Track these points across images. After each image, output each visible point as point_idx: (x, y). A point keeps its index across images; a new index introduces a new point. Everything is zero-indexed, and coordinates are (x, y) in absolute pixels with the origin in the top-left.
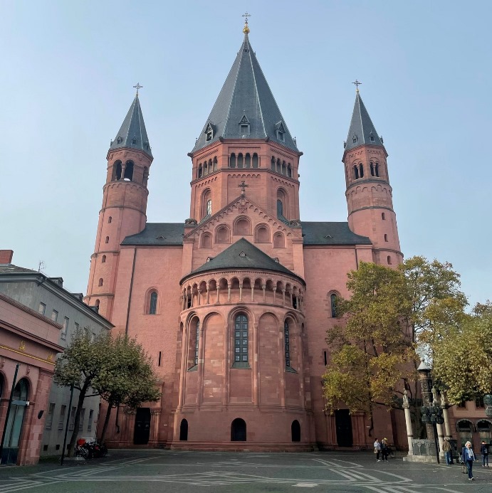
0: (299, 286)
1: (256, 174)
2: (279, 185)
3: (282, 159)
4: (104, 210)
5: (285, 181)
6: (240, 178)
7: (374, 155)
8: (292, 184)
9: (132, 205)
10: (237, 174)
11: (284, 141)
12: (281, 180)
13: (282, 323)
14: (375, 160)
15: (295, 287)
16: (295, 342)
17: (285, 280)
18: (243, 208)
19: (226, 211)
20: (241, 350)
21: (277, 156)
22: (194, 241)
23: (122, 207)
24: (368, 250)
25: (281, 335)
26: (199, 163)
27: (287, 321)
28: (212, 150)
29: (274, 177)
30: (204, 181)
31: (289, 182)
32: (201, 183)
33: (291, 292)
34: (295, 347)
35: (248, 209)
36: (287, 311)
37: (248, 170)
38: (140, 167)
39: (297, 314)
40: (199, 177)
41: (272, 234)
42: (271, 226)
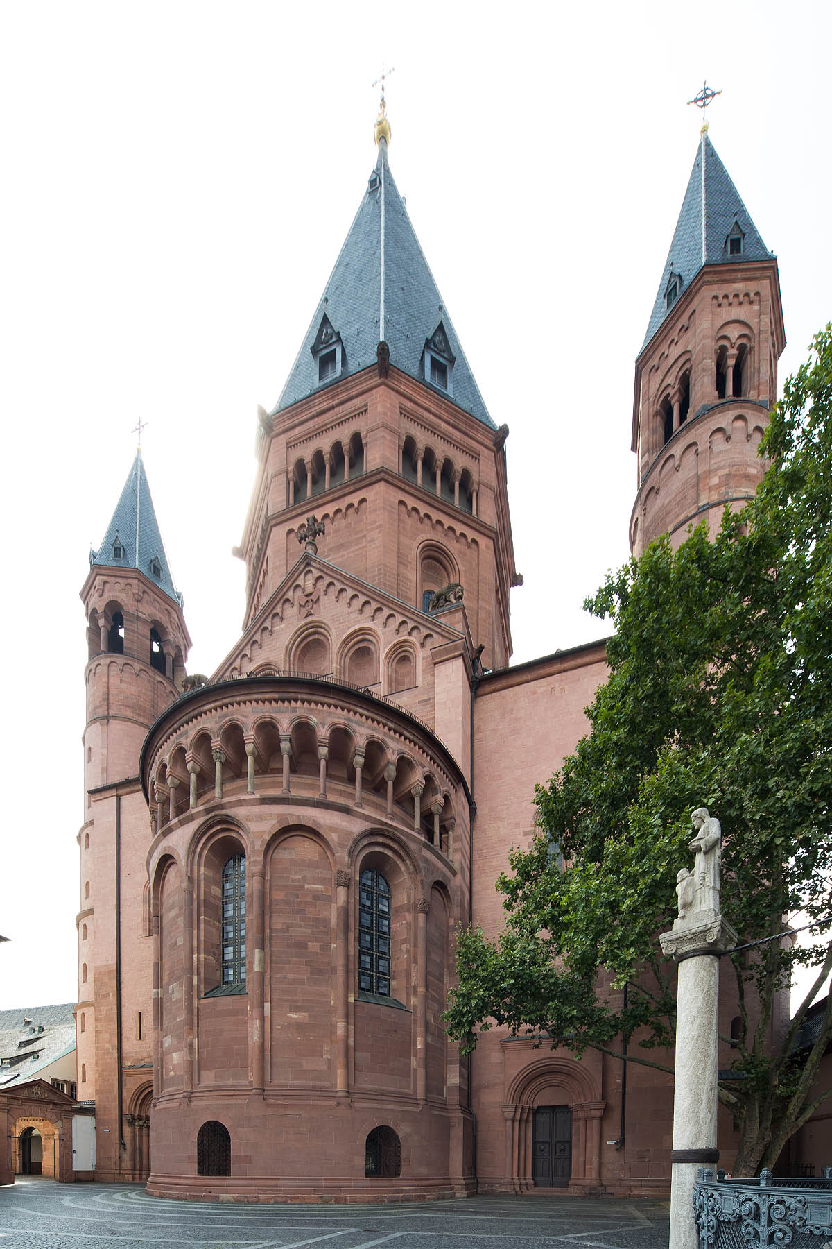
1: (356, 499)
3: (443, 450)
11: (449, 392)
13: (346, 857)
18: (310, 601)
19: (268, 623)
20: (237, 953)
35: (323, 599)
36: (370, 826)
41: (383, 652)
42: (379, 630)
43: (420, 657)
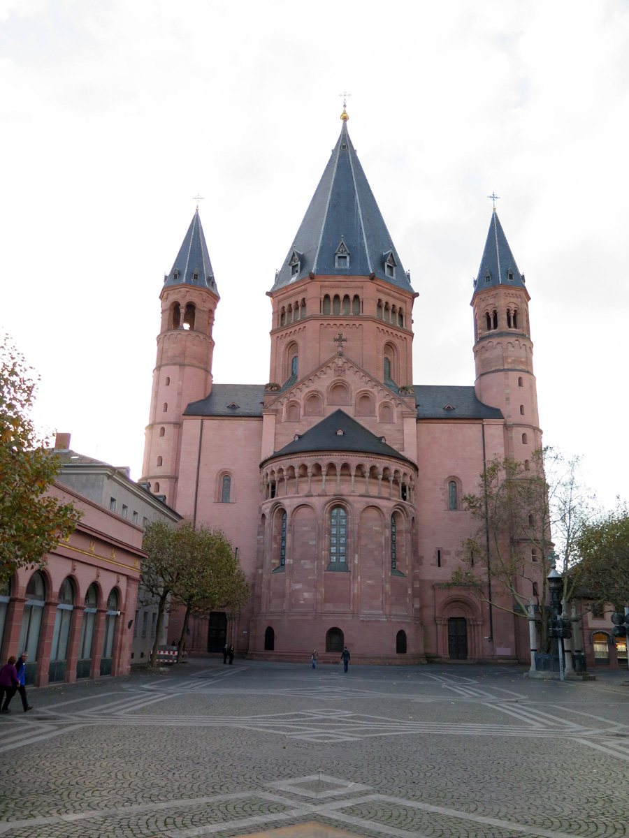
0: (410, 471)
1: (357, 323)
2: (386, 339)
3: (392, 302)
4: (158, 368)
5: (395, 332)
6: (335, 329)
7: (512, 300)
8: (404, 335)
9: (195, 362)
10: (332, 323)
11: (394, 277)
12: (390, 330)
13: (388, 517)
14: (513, 307)
15: (405, 474)
16: (404, 540)
17: (394, 465)
18: (340, 370)
19: (318, 374)
20: (338, 550)
21: (384, 299)
22: (277, 412)
23: (182, 365)
24: (498, 426)
25: (388, 533)
26: (281, 306)
27: (394, 515)
28: (299, 289)
29: (381, 327)
30: (288, 331)
31: (399, 334)
32: (284, 333)
33: (401, 480)
34: (403, 546)
35: (347, 372)
36: (395, 503)
37: (346, 317)
38: (204, 311)
39: (407, 507)
40: (282, 325)
41: (378, 405)
42: (376, 394)
43: (396, 412)
